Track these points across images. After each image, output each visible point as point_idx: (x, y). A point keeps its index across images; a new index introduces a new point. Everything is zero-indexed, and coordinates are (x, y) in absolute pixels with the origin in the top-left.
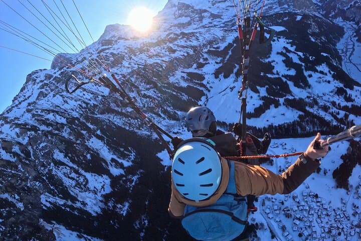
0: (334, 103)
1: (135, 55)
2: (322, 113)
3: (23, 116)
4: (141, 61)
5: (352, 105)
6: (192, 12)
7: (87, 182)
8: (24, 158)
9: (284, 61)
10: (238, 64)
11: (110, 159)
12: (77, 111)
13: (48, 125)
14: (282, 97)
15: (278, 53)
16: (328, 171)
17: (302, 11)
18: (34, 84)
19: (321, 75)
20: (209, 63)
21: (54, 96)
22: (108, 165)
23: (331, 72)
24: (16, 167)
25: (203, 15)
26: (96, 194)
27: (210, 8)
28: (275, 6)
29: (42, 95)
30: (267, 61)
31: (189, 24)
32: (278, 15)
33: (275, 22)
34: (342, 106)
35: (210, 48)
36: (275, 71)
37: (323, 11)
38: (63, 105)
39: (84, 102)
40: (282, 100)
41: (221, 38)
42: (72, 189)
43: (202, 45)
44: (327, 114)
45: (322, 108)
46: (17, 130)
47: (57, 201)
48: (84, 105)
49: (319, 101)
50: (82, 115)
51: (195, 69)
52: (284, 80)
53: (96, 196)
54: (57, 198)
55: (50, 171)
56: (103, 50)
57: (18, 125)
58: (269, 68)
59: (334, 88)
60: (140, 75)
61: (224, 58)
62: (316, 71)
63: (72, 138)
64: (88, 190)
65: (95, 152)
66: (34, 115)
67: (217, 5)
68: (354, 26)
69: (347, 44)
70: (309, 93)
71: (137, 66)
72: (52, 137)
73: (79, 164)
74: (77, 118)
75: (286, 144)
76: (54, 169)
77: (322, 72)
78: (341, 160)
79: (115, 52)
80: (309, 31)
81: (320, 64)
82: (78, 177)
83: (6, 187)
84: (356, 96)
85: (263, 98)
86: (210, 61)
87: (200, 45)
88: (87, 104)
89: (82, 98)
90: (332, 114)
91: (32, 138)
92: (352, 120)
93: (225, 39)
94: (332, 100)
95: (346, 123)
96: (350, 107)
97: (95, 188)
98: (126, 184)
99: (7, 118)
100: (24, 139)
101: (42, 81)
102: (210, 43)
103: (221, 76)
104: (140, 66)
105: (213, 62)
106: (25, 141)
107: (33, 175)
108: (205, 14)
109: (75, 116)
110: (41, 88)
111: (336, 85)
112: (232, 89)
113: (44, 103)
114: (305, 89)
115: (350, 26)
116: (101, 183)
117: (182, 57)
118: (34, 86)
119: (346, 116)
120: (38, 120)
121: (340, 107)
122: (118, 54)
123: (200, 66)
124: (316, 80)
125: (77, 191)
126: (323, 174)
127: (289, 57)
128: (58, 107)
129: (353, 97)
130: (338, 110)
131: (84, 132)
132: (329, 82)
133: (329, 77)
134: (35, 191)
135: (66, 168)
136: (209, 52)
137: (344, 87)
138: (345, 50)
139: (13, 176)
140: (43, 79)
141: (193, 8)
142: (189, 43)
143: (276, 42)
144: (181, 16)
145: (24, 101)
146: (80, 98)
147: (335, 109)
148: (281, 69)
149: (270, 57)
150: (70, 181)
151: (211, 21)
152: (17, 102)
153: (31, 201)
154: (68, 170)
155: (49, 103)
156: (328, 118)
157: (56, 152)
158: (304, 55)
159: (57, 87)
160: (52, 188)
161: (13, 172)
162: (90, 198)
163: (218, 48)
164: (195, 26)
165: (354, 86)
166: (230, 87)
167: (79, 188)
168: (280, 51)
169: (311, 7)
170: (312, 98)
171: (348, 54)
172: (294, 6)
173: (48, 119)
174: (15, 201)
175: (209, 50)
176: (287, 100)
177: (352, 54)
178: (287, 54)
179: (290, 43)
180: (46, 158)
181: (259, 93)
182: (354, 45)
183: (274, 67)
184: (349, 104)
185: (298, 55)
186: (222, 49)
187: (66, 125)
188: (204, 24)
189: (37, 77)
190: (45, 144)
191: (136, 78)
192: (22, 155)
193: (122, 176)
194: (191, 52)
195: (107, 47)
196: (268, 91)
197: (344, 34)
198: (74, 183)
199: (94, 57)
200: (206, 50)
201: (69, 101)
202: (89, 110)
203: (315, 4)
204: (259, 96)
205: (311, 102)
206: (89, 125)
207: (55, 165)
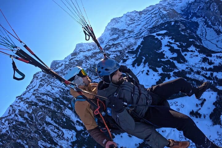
0: (203, 68)
1: (89, 60)
2: (197, 77)
3: (31, 97)
4: (92, 63)
5: (214, 66)
6: (118, 31)
7: (63, 134)
8: (30, 121)
9: (169, 50)
10: (144, 57)
11: (76, 121)
12: (59, 93)
13: (43, 102)
14: (172, 72)
15: (165, 46)
16: (206, 115)
17: (174, 19)
18: (37, 79)
19: (192, 53)
20: (129, 59)
21: (47, 86)
22: (74, 124)
23: (197, 49)
24: (26, 126)
25: (124, 32)
26: (68, 141)
27: (127, 28)
28: (160, 20)
29: (41, 85)
30: (160, 51)
31: (118, 38)
32: (162, 25)
33: (161, 29)
34: (208, 69)
35: (129, 50)
36: (165, 56)
37: (185, 16)
38: (52, 90)
39: (63, 89)
40: (172, 74)
41: (134, 43)
42: (55, 138)
43: (124, 49)
44: (200, 76)
45: (196, 73)
46: (27, 105)
47: (47, 145)
48: (62, 90)
49: (193, 69)
50: (61, 96)
51: (122, 63)
52: (171, 60)
53: (68, 142)
54: (47, 143)
55: (44, 128)
56: (72, 59)
57: (27, 102)
58: (162, 55)
59: (201, 59)
60: (91, 71)
61: (137, 54)
62: (188, 51)
63: (55, 109)
64: (64, 138)
65: (68, 117)
66: (36, 97)
67: (130, 26)
68: (203, 19)
69: (202, 30)
70: (187, 65)
71: (90, 66)
72: (44, 109)
73: (59, 124)
74: (58, 98)
75: (177, 102)
76: (46, 127)
77: (192, 51)
78: (214, 105)
79: (78, 59)
80: (180, 29)
81: (190, 46)
82: (59, 132)
83: (20, 136)
84: (215, 60)
85: (161, 75)
86: (130, 57)
87: (123, 49)
88: (64, 90)
89: (61, 87)
90: (203, 75)
91: (34, 110)
92: (216, 76)
93: (136, 43)
94: (201, 66)
95: (213, 79)
96: (213, 68)
97: (67, 137)
98: (84, 135)
99: (23, 98)
100: (30, 110)
101: (41, 78)
102: (129, 47)
103: (136, 65)
104: (91, 66)
105: (131, 57)
106: (30, 112)
107: (34, 130)
108: (125, 32)
109: (57, 97)
110: (41, 82)
111: (202, 56)
112: (142, 72)
113: (42, 90)
114: (184, 63)
115: (201, 20)
116: (71, 135)
117: (114, 58)
118: (37, 81)
119: (212, 74)
120: (38, 100)
121: (207, 70)
122: (80, 60)
123: (125, 61)
124: (189, 56)
125: (58, 139)
126: (204, 118)
127: (172, 46)
128: (49, 91)
129: (213, 61)
130: (206, 72)
131: (62, 106)
132: (197, 56)
133: (197, 53)
134: (35, 139)
135: (52, 126)
136: (129, 52)
137: (207, 56)
138: (202, 34)
139: (24, 130)
140: (41, 77)
141: (118, 29)
142: (117, 49)
143: (163, 39)
144: (113, 34)
145: (32, 89)
146: (60, 86)
147: (204, 71)
148: (168, 55)
149: (161, 49)
150: (54, 134)
151: (129, 35)
152: (28, 89)
153: (33, 145)
154: (53, 128)
155: (45, 89)
156: (201, 78)
157: (47, 117)
158: (179, 43)
159: (49, 81)
160: (44, 137)
161: (24, 128)
162: (65, 143)
163: (133, 49)
164: (121, 39)
165: (212, 54)
166: (141, 71)
167: (59, 138)
168: (166, 45)
169: (178, 16)
170: (189, 68)
171: (204, 35)
172: (169, 17)
173: (43, 99)
174: (24, 144)
175: (128, 51)
176: (175, 73)
177: (206, 35)
178: (171, 45)
179: (171, 38)
180: (42, 121)
181: (158, 71)
182: (206, 30)
183: (164, 54)
184: (212, 66)
185: (176, 44)
186: (135, 49)
187: (52, 102)
188: (125, 37)
189: (38, 76)
190: (41, 113)
191: (90, 73)
192: (29, 119)
193: (82, 131)
194: (119, 54)
195: (74, 57)
196: (163, 69)
197: (199, 25)
198: (56, 135)
199: (67, 63)
200: (127, 52)
201: (54, 88)
202: (65, 93)
203: (180, 14)
204: (158, 74)
205: (189, 70)
206: (65, 102)
207: (46, 125)
